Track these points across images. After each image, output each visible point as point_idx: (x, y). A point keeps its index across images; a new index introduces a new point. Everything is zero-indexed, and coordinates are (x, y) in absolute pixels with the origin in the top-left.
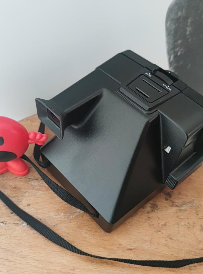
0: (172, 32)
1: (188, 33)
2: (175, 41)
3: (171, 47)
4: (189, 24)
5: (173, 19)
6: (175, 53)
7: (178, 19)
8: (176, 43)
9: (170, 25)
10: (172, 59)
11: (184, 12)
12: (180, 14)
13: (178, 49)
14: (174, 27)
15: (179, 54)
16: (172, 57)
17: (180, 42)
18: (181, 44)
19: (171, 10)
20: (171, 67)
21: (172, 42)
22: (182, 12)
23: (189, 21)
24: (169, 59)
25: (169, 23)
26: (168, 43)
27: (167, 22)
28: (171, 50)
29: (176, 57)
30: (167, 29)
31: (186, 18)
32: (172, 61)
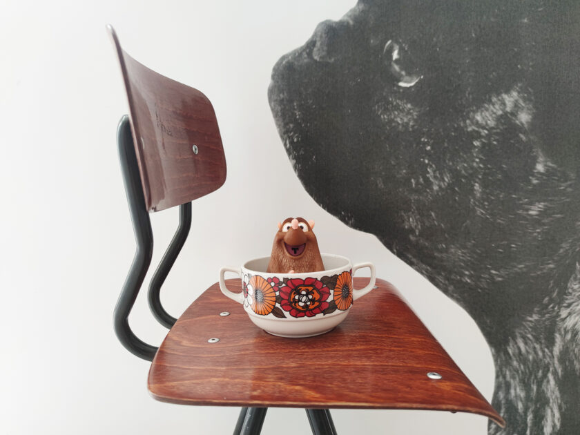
0: (280, 114)
1: (298, 117)
2: (286, 124)
3: (283, 130)
4: (296, 107)
5: (276, 100)
6: (291, 139)
7: (282, 101)
8: (288, 127)
9: (275, 106)
10: (288, 146)
11: (285, 94)
12: (282, 96)
13: (292, 133)
14: (280, 108)
15: (295, 140)
16: (288, 142)
17: (291, 126)
18: (294, 127)
19: (271, 92)
20: (291, 156)
21: (282, 124)
22: (283, 94)
23: (295, 104)
24: (285, 145)
25: (273, 103)
26: (279, 126)
27: (270, 102)
28: (284, 134)
29: (292, 143)
30: (272, 110)
31: (291, 101)
32: (290, 148)
